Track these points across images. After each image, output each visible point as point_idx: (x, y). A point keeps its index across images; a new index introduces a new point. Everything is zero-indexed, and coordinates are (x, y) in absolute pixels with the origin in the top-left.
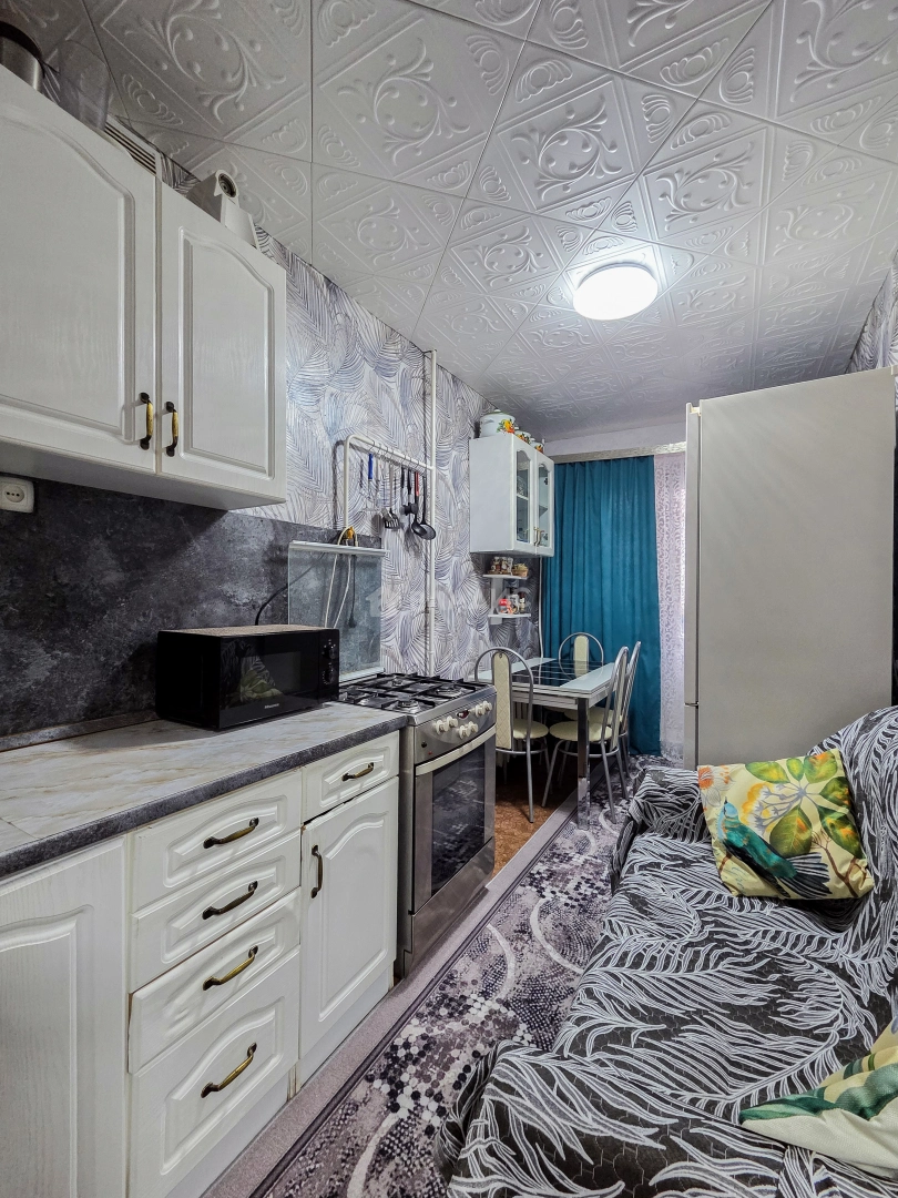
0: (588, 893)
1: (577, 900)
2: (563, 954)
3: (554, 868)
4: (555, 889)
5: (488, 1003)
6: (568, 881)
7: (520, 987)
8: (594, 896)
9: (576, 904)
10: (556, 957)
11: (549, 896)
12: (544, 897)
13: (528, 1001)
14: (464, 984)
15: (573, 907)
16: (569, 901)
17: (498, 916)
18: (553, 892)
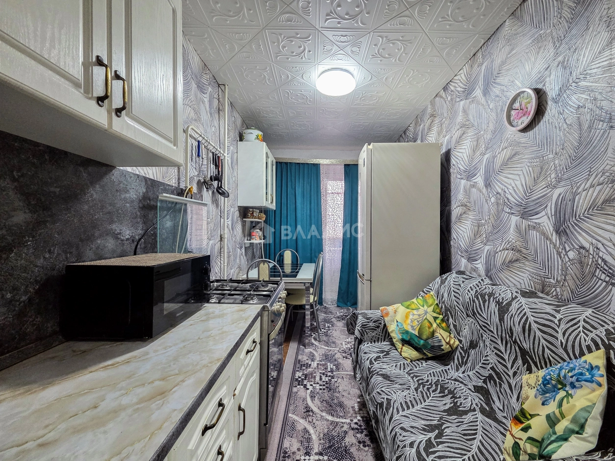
0: (327, 380)
1: (324, 385)
2: (332, 415)
3: (305, 372)
4: (312, 383)
5: (312, 457)
6: (315, 377)
7: (322, 441)
8: (330, 380)
9: (324, 387)
10: (330, 418)
11: (311, 388)
12: (308, 389)
13: (330, 447)
14: (294, 453)
15: (324, 389)
16: (321, 387)
17: (291, 408)
18: (311, 385)
